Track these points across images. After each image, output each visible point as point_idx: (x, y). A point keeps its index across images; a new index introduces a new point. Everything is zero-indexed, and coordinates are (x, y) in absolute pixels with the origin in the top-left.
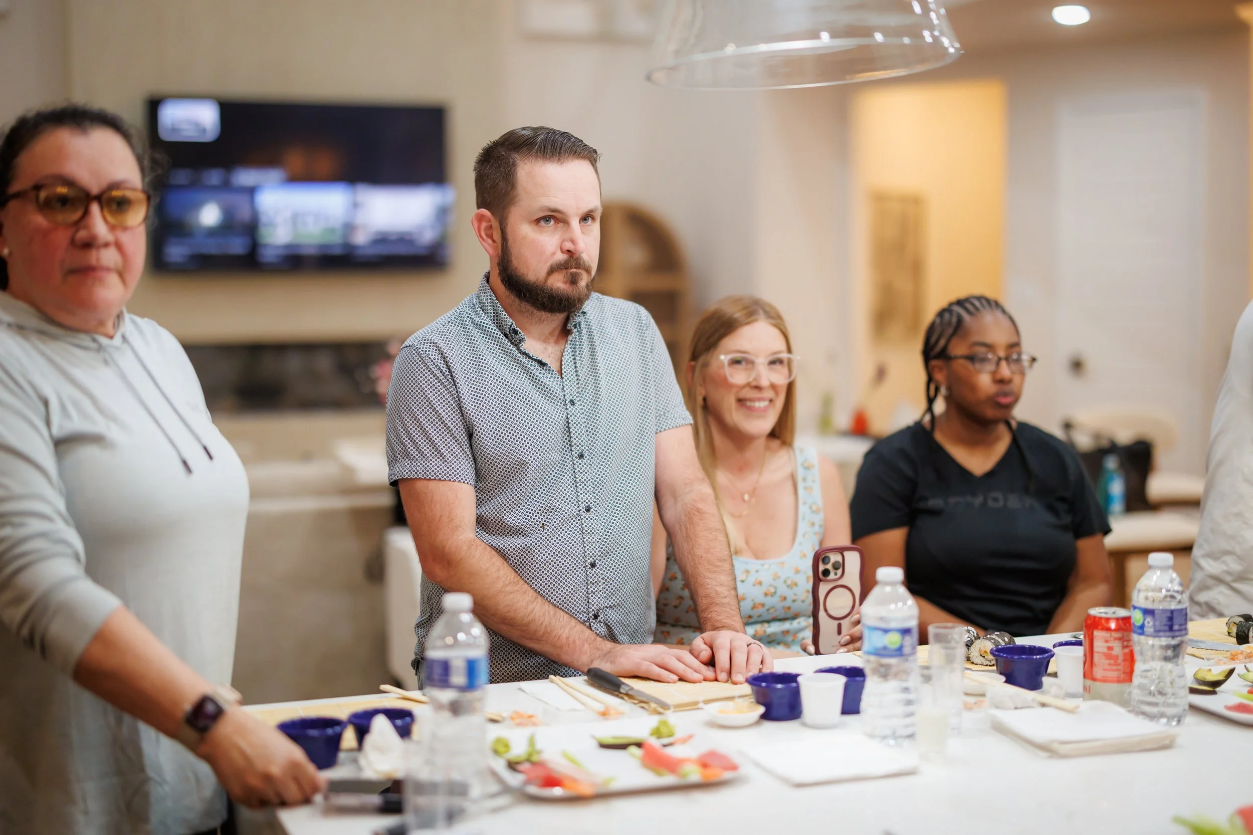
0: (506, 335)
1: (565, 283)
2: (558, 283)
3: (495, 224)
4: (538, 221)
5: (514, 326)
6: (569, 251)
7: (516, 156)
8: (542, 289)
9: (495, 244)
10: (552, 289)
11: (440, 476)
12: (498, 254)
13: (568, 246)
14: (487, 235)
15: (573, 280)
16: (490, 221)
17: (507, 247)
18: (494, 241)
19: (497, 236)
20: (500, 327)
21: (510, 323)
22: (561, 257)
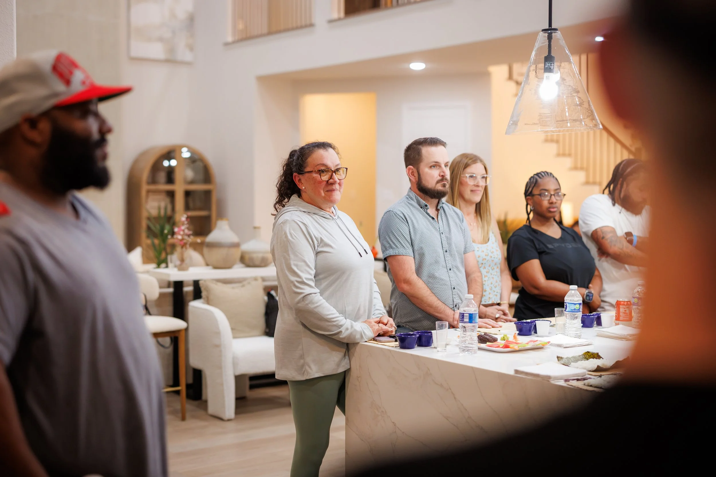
0: (421, 208)
1: (442, 187)
2: (439, 187)
3: (415, 170)
4: (431, 167)
5: (426, 204)
6: (442, 176)
7: (420, 147)
8: (434, 190)
9: (415, 178)
10: (437, 190)
11: (404, 254)
12: (416, 181)
13: (442, 174)
14: (411, 175)
15: (444, 186)
16: (412, 169)
17: (420, 177)
18: (415, 176)
19: (416, 174)
20: (419, 205)
21: (424, 203)
22: (439, 178)
